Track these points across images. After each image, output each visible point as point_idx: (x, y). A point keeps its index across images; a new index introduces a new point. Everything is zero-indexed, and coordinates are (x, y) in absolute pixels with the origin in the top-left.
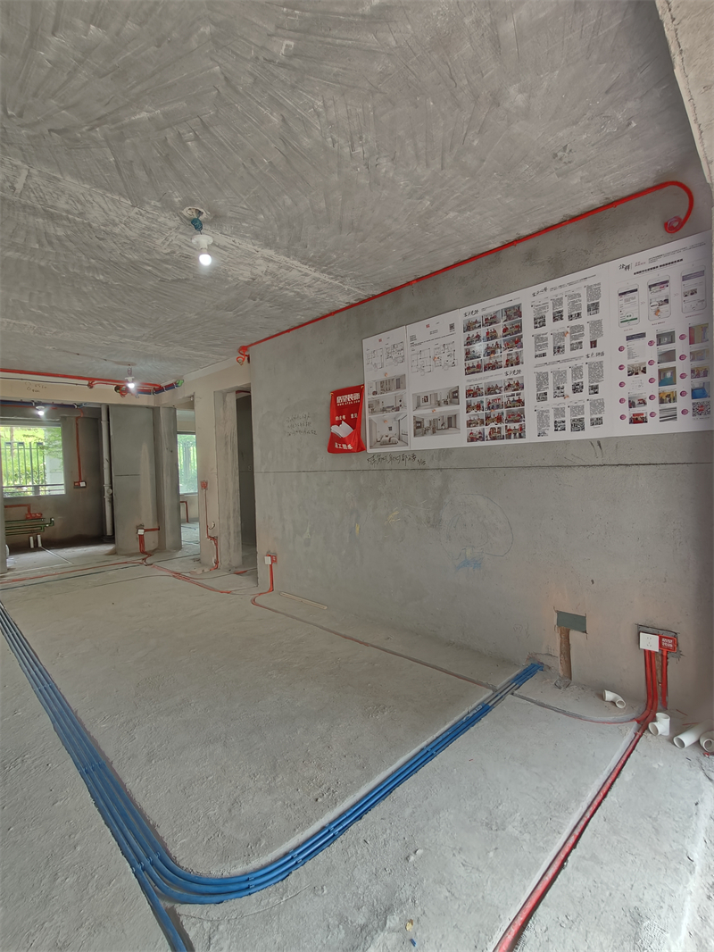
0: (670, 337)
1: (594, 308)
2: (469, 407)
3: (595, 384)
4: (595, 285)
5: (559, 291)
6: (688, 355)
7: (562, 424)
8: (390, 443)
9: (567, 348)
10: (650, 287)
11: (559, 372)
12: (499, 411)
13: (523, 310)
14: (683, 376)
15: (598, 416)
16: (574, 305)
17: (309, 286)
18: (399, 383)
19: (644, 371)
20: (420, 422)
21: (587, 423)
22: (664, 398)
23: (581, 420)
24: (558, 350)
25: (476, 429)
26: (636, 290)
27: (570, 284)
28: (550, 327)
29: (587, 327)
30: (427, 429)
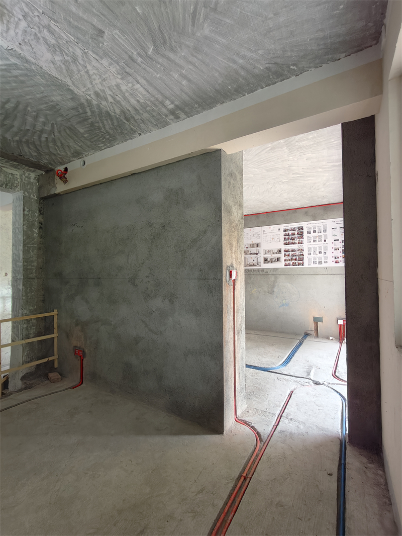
1: (325, 231)
2: (285, 255)
3: (325, 252)
4: (325, 225)
5: (315, 225)
7: (316, 262)
8: (253, 265)
9: (317, 241)
10: (340, 228)
11: (315, 247)
12: (296, 257)
13: (303, 228)
15: (326, 261)
16: (319, 229)
18: (258, 246)
19: (339, 250)
20: (266, 259)
23: (321, 261)
24: (314, 241)
25: (288, 262)
26: (336, 228)
27: (318, 223)
28: (312, 234)
29: (323, 236)
30: (269, 261)
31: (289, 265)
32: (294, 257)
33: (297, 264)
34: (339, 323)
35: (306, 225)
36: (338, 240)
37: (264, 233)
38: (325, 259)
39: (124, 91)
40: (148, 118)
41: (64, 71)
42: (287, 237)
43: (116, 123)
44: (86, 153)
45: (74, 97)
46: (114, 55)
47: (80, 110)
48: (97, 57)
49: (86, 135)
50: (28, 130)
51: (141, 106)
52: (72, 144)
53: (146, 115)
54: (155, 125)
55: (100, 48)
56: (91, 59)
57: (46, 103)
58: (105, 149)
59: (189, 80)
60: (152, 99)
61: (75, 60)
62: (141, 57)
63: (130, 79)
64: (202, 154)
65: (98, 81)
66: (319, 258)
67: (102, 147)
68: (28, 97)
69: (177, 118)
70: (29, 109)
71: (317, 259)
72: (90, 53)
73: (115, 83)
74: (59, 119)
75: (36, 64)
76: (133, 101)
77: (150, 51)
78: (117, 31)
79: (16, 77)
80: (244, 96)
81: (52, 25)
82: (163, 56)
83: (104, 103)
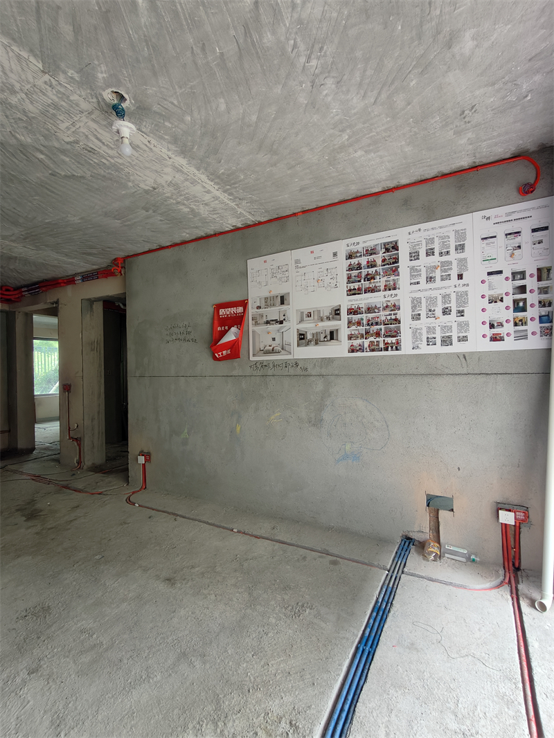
0: (522, 275)
1: (460, 248)
2: (350, 323)
3: (461, 309)
4: (462, 230)
5: (431, 232)
6: (536, 289)
7: (434, 340)
8: (273, 351)
9: (438, 278)
10: (506, 235)
11: (431, 297)
12: (378, 327)
13: (400, 245)
14: (532, 306)
15: (464, 335)
16: (444, 244)
17: (206, 204)
18: (283, 300)
19: (502, 300)
20: (303, 335)
21: (455, 340)
22: (518, 322)
23: (449, 337)
24: (430, 279)
25: (356, 342)
26: (495, 237)
27: (441, 227)
28: (424, 261)
29: (455, 263)
30: (310, 341)
31: (361, 349)
34: (501, 521)
35: (406, 236)
36: (500, 272)
37: (297, 267)
38: (460, 331)
42: (355, 273)
66: (444, 328)
71: (438, 330)
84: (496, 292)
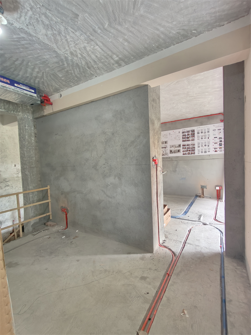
1: (208, 132)
2: (183, 148)
3: (208, 145)
4: (209, 128)
7: (202, 152)
11: (202, 142)
16: (205, 131)
18: (166, 143)
20: (171, 151)
21: (207, 152)
22: (220, 148)
24: (202, 138)
26: (216, 130)
27: (204, 127)
28: (200, 134)
29: (207, 135)
30: (173, 152)
31: (186, 154)
32: (189, 149)
33: (191, 153)
34: (216, 189)
35: (196, 129)
36: (217, 137)
37: (169, 135)
38: (208, 150)
39: (88, 50)
40: (101, 66)
41: (53, 40)
42: (184, 137)
43: (82, 70)
44: (62, 90)
45: (58, 56)
46: (84, 29)
47: (61, 63)
48: (73, 31)
49: (63, 79)
50: (28, 77)
51: (98, 59)
52: (54, 84)
53: (100, 65)
54: (106, 70)
55: (75, 25)
56: (69, 32)
57: (40, 60)
58: (74, 86)
59: (129, 42)
60: (105, 55)
61: (60, 33)
62: (100, 29)
63: (93, 43)
64: (136, 88)
65: (73, 45)
66: (205, 149)
67: (72, 85)
68: (29, 57)
69: (120, 65)
70: (30, 64)
71: (204, 150)
72: (69, 28)
73: (83, 46)
74: (47, 69)
75: (36, 36)
76: (93, 56)
77: (106, 26)
78: (87, 15)
79: (23, 45)
80: (162, 50)
81: (47, 13)
82: (114, 28)
83: (75, 58)
84: (216, 142)
